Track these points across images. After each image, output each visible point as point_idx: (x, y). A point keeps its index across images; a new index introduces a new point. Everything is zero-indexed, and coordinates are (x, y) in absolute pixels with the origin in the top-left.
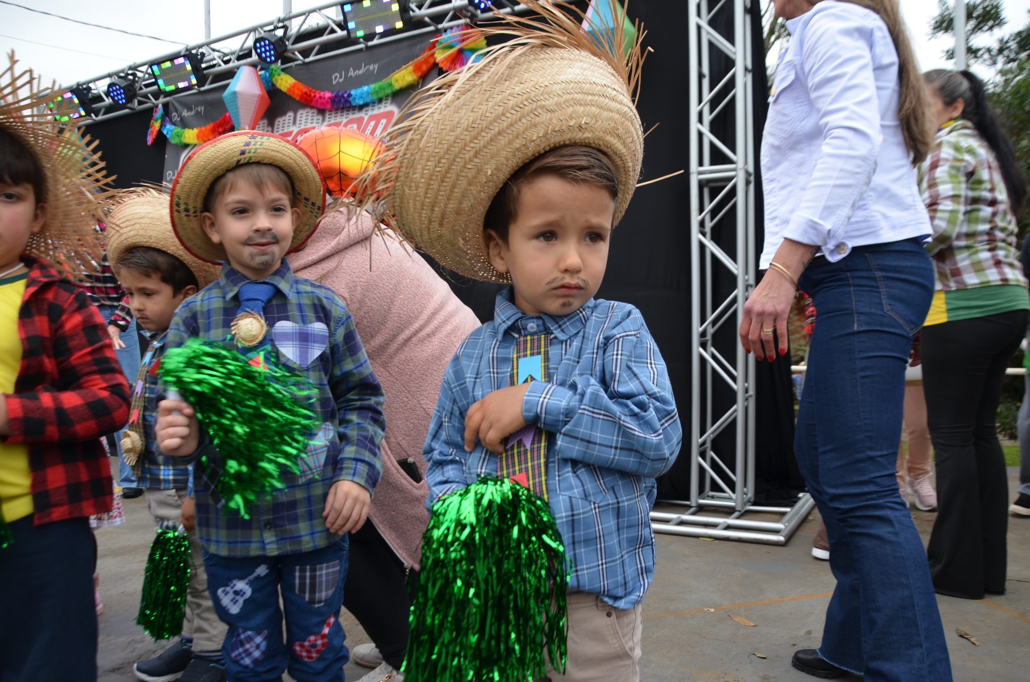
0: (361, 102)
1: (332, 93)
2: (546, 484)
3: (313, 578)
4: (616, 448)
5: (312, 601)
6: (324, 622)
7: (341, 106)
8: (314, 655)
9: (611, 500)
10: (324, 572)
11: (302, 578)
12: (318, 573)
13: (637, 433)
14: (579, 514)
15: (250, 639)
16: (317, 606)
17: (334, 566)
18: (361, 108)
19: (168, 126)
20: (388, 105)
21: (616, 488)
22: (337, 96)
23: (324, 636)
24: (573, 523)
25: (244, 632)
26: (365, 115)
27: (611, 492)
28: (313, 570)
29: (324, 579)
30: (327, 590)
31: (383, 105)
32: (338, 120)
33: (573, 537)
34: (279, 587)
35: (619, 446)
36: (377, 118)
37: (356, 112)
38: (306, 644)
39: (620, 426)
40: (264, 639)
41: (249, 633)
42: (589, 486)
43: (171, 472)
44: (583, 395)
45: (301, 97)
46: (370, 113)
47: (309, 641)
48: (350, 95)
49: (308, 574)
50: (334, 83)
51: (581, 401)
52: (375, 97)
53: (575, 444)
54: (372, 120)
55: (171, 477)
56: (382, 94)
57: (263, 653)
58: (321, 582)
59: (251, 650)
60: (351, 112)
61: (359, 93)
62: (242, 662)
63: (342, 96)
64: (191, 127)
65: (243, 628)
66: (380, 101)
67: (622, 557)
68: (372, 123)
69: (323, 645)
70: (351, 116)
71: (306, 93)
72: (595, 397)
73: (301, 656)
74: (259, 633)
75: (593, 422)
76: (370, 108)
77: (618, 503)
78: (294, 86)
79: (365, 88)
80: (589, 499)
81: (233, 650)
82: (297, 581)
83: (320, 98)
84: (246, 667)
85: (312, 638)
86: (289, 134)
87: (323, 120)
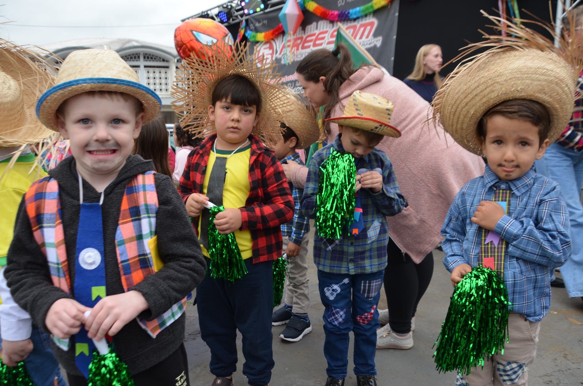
0: (355, 17)
1: (339, 11)
2: (504, 265)
3: (369, 286)
4: (537, 255)
5: (368, 297)
6: (371, 308)
7: (343, 18)
8: (366, 322)
9: (533, 275)
10: (374, 284)
11: (365, 286)
12: (372, 284)
13: (549, 251)
14: (518, 280)
15: (338, 313)
16: (370, 299)
17: (378, 282)
18: (355, 20)
19: (249, 32)
20: (371, 18)
21: (536, 270)
22: (341, 13)
23: (372, 314)
24: (514, 285)
25: (334, 310)
26: (358, 24)
27: (533, 271)
28: (370, 283)
29: (374, 287)
30: (375, 292)
31: (368, 18)
33: (514, 290)
34: (352, 289)
35: (539, 254)
36: (365, 26)
37: (352, 21)
38: (363, 316)
39: (541, 246)
40: (344, 313)
41: (338, 309)
42: (523, 268)
43: (286, 228)
44: (525, 229)
45: (321, 14)
46: (361, 23)
47: (365, 315)
48: (349, 13)
49: (367, 285)
50: (339, 5)
51: (524, 232)
52: (363, 14)
53: (518, 251)
54: (362, 27)
55: (286, 230)
56: (367, 12)
57: (343, 320)
58: (372, 289)
59: (338, 318)
60: (349, 22)
61: (354, 12)
62: (333, 323)
63: (345, 13)
64: (261, 32)
65: (334, 307)
66: (366, 16)
67: (534, 300)
68: (362, 29)
69: (371, 318)
70: (349, 24)
71: (324, 12)
72: (531, 231)
73: (360, 322)
74: (342, 310)
75: (528, 242)
76: (360, 20)
77: (536, 276)
78: (317, 8)
79: (358, 9)
80: (523, 274)
81: (329, 318)
82: (362, 288)
83: (332, 14)
84: (335, 326)
85: (366, 314)
86: (314, 35)
87: (333, 26)
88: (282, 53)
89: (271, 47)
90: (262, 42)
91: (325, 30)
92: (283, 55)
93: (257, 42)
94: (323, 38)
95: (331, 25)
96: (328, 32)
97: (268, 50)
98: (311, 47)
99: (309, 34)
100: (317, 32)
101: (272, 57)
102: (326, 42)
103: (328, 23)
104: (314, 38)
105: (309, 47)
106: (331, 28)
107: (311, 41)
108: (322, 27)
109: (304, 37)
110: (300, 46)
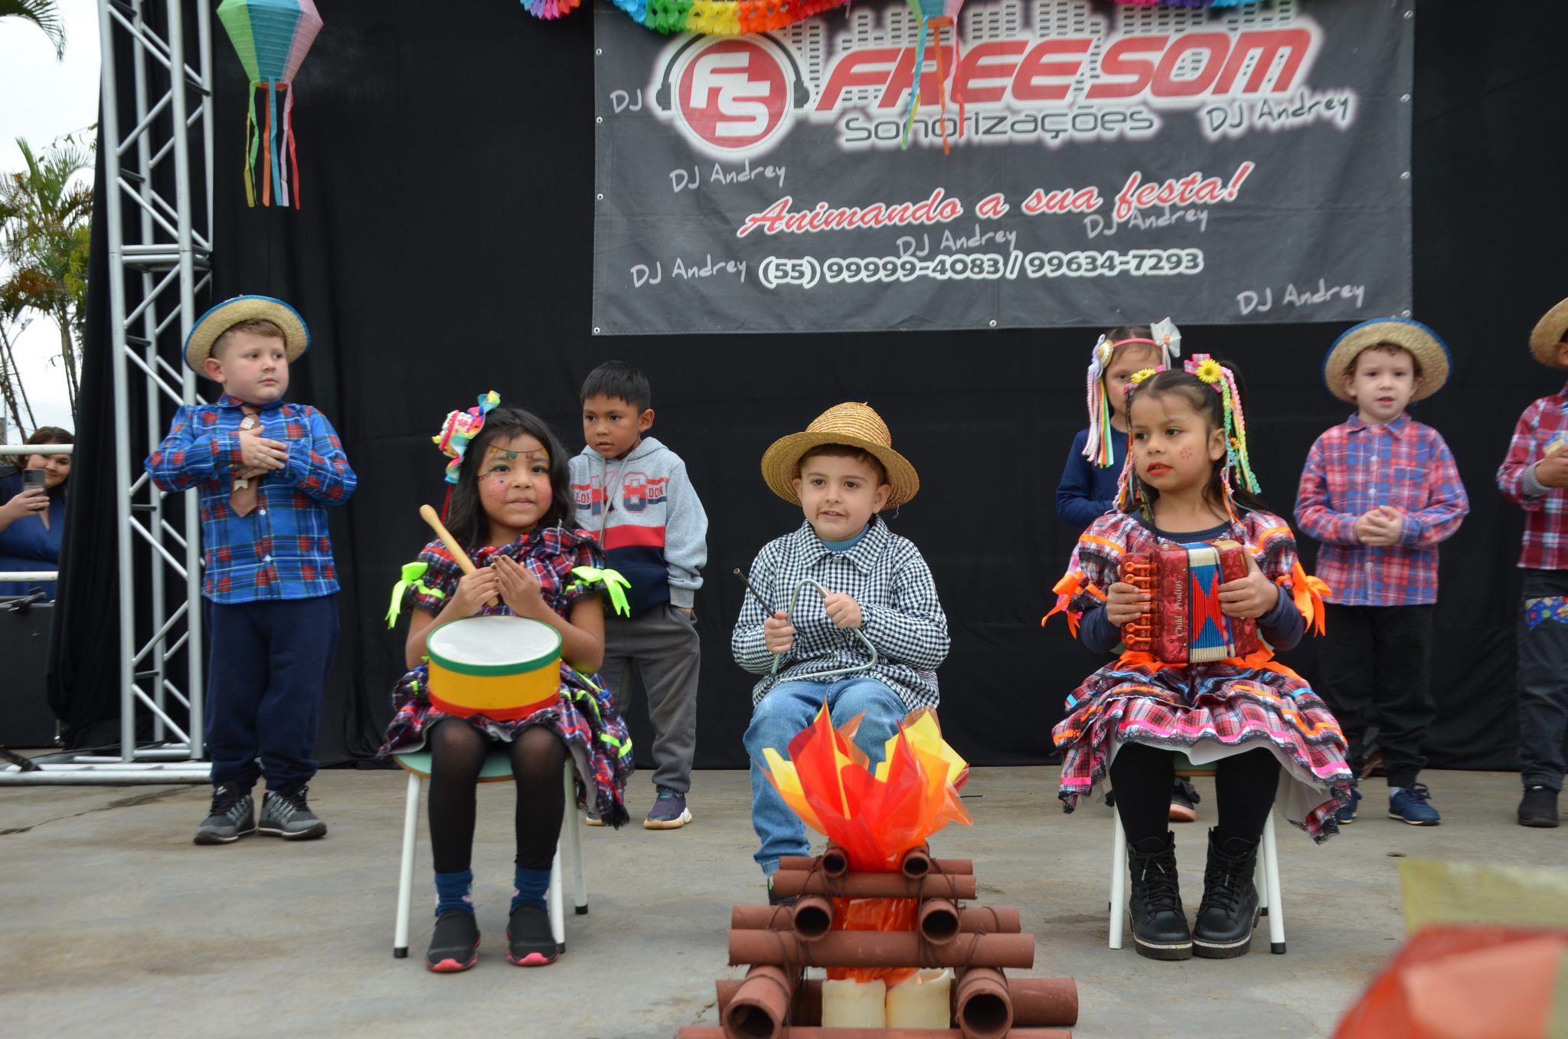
20: (1292, 13)
26: (1233, 32)
31: (1276, 14)
32: (1155, 32)
36: (1271, 43)
37: (1205, 20)
46: (1243, 28)
54: (1256, 45)
68: (1256, 53)
70: (1190, 29)
76: (1241, 18)
86: (1018, 47)
87: (1111, 28)
88: (839, 105)
89: (761, 69)
90: (700, 36)
91: (1072, 35)
92: (844, 112)
93: (671, 35)
94: (1071, 69)
95: (1101, 20)
96: (1091, 49)
97: (745, 76)
98: (1008, 96)
99: (986, 40)
100: (1033, 40)
101: (775, 118)
102: (1087, 87)
103: (1086, 10)
104: (1018, 59)
105: (995, 94)
106: (1102, 34)
107: (1003, 71)
108: (1053, 23)
109: (964, 52)
110: (948, 85)
